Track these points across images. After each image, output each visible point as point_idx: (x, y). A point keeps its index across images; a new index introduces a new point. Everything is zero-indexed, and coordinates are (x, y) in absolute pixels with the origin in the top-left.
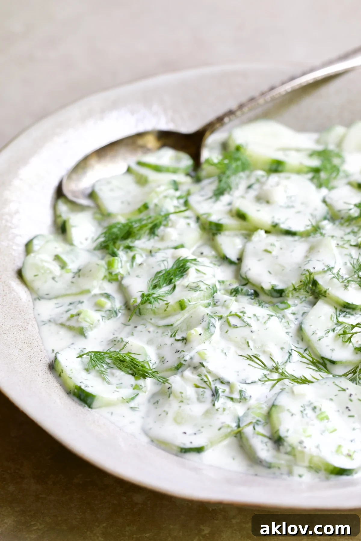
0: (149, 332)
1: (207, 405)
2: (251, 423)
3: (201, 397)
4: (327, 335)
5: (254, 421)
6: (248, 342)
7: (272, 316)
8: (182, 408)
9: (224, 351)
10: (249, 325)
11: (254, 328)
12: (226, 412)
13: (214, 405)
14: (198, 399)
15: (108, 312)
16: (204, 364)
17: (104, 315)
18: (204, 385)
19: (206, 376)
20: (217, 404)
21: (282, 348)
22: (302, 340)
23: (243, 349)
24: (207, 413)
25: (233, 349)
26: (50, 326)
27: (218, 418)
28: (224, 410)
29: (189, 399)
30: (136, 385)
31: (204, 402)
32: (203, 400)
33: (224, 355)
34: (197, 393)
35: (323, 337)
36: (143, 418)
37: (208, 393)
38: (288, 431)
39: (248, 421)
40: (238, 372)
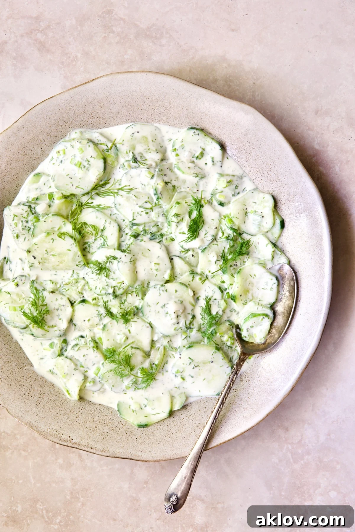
0: (188, 188)
1: (136, 152)
2: (111, 149)
3: (141, 155)
4: (104, 226)
5: (109, 151)
6: (136, 197)
7: (133, 220)
8: (147, 146)
9: (144, 185)
10: (140, 207)
11: (137, 207)
12: (125, 152)
13: (133, 153)
14: (142, 154)
15: (216, 193)
16: (147, 169)
17: (217, 190)
18: (143, 162)
19: (144, 165)
20: (131, 154)
21: (120, 205)
22: (116, 220)
23: (137, 193)
24: (134, 148)
25: (140, 190)
26: (240, 174)
27: (127, 146)
28: (127, 153)
29: (146, 152)
30: (176, 151)
31: (139, 154)
32: (140, 154)
33: (143, 183)
34: (144, 157)
35: (105, 223)
36: (163, 136)
37: (139, 159)
38: (89, 146)
39: (112, 149)
40: (132, 177)
